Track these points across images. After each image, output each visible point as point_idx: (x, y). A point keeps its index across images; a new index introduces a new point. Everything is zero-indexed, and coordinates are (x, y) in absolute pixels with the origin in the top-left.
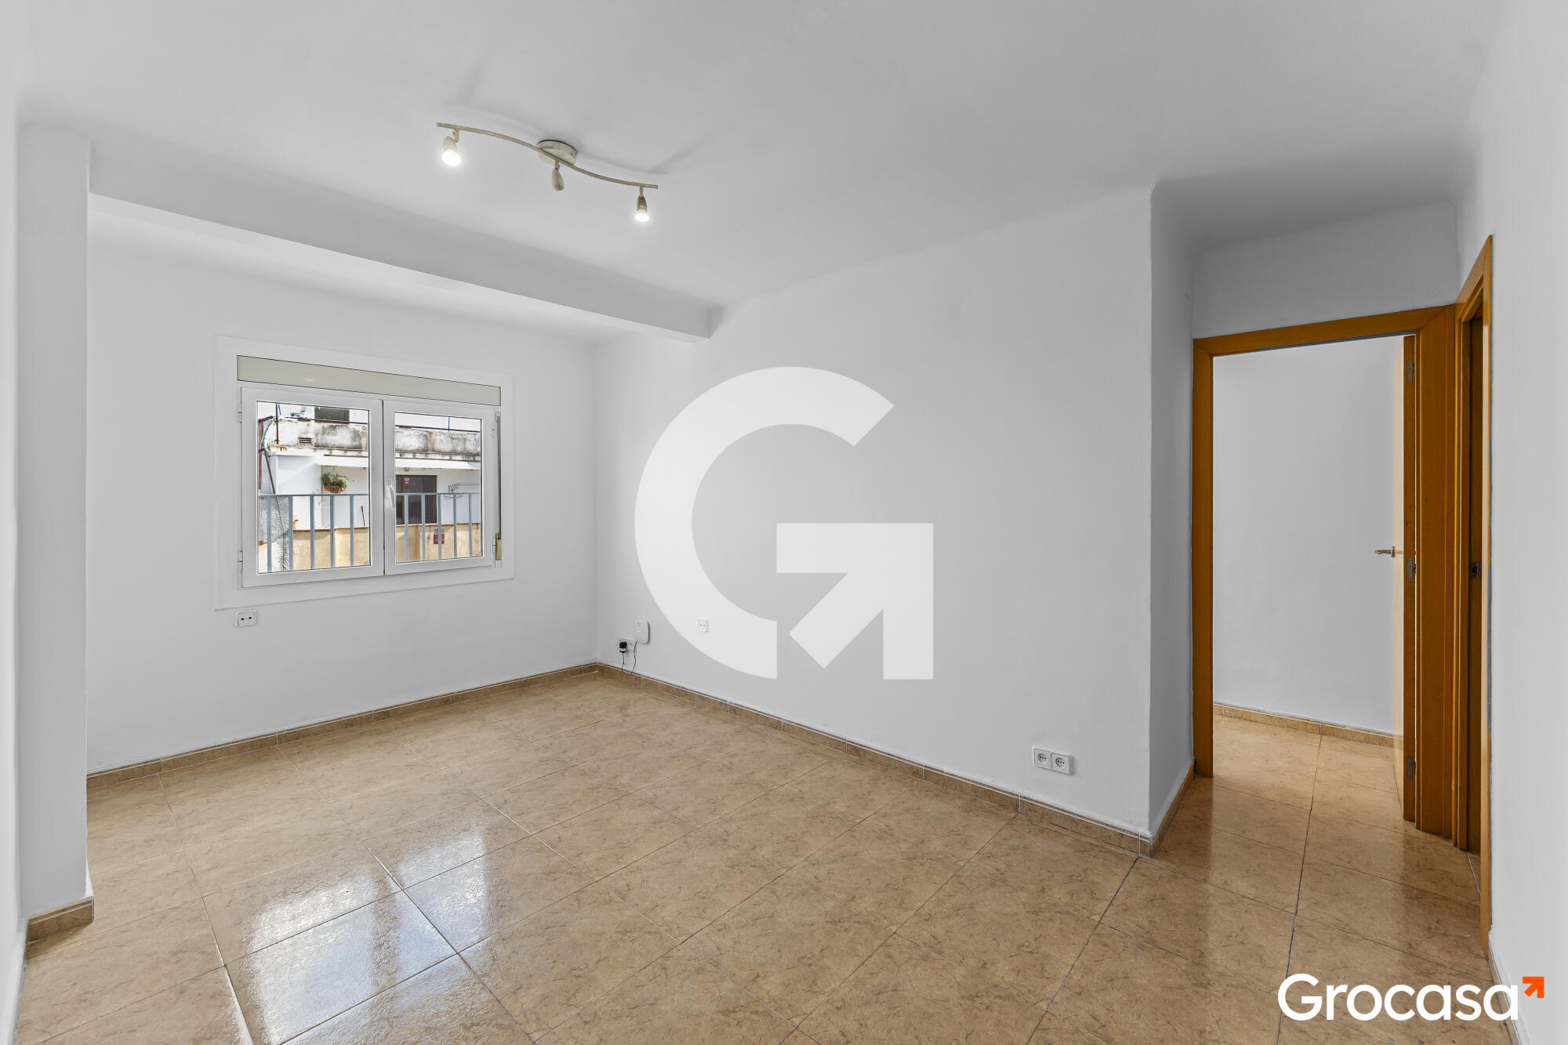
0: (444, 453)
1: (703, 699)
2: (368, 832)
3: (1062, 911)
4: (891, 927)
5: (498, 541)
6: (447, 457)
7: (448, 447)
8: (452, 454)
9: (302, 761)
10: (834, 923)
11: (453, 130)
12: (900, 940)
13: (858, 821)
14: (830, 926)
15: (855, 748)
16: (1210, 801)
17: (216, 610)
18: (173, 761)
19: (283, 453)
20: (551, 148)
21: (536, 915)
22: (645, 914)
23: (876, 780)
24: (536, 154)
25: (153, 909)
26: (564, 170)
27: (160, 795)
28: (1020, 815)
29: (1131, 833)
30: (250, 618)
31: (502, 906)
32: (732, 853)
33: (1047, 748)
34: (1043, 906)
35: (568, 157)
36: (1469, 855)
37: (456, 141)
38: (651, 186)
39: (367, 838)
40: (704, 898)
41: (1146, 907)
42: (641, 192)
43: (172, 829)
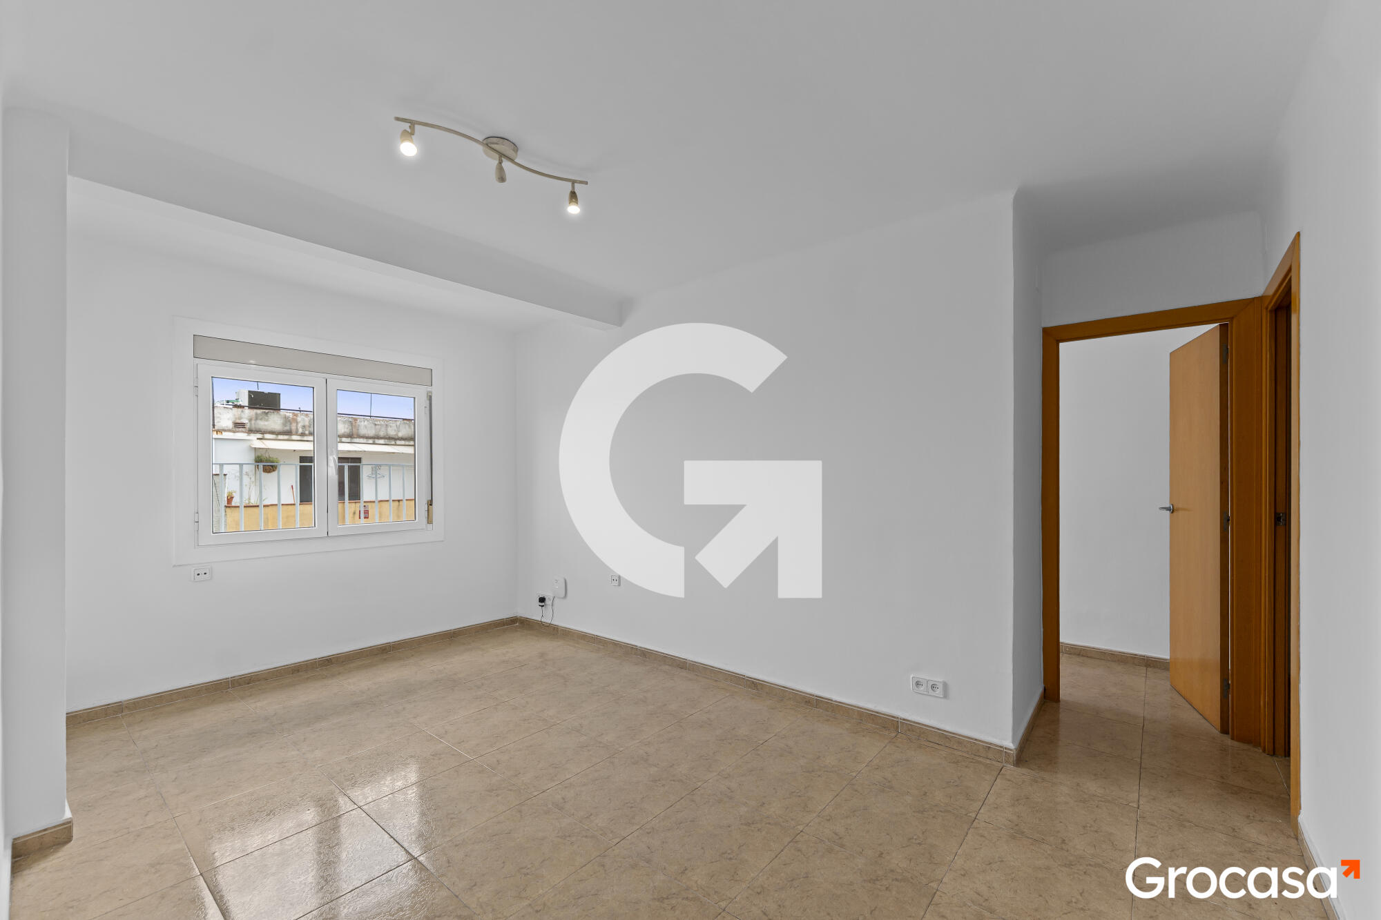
0: (368, 438)
1: (616, 644)
2: (322, 760)
3: (942, 810)
4: (799, 827)
5: (430, 507)
6: (371, 441)
7: (371, 433)
8: (375, 438)
9: (255, 702)
10: (748, 824)
11: (409, 124)
12: (807, 836)
13: (761, 742)
14: (745, 827)
15: (753, 682)
16: (1058, 720)
17: (174, 566)
18: (134, 703)
19: (219, 436)
20: (497, 144)
21: (484, 824)
22: (580, 822)
23: (773, 709)
24: (480, 148)
25: (128, 828)
26: (506, 164)
27: (124, 732)
28: (900, 735)
29: (997, 746)
30: (205, 574)
31: (452, 819)
32: (653, 770)
33: (923, 676)
34: (927, 806)
35: (510, 153)
36: (1275, 758)
37: (412, 133)
38: (581, 182)
39: (321, 765)
40: (632, 807)
41: (1013, 805)
42: (573, 187)
43: (138, 761)
